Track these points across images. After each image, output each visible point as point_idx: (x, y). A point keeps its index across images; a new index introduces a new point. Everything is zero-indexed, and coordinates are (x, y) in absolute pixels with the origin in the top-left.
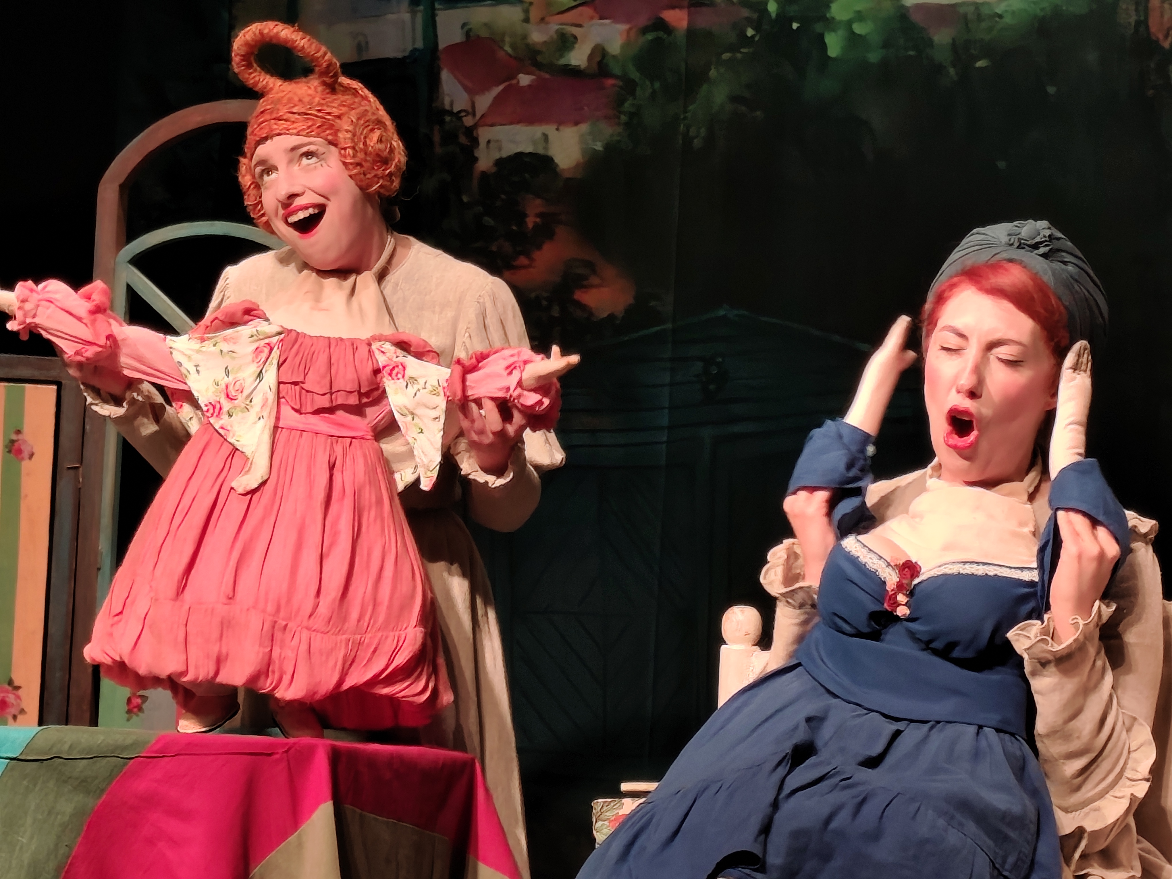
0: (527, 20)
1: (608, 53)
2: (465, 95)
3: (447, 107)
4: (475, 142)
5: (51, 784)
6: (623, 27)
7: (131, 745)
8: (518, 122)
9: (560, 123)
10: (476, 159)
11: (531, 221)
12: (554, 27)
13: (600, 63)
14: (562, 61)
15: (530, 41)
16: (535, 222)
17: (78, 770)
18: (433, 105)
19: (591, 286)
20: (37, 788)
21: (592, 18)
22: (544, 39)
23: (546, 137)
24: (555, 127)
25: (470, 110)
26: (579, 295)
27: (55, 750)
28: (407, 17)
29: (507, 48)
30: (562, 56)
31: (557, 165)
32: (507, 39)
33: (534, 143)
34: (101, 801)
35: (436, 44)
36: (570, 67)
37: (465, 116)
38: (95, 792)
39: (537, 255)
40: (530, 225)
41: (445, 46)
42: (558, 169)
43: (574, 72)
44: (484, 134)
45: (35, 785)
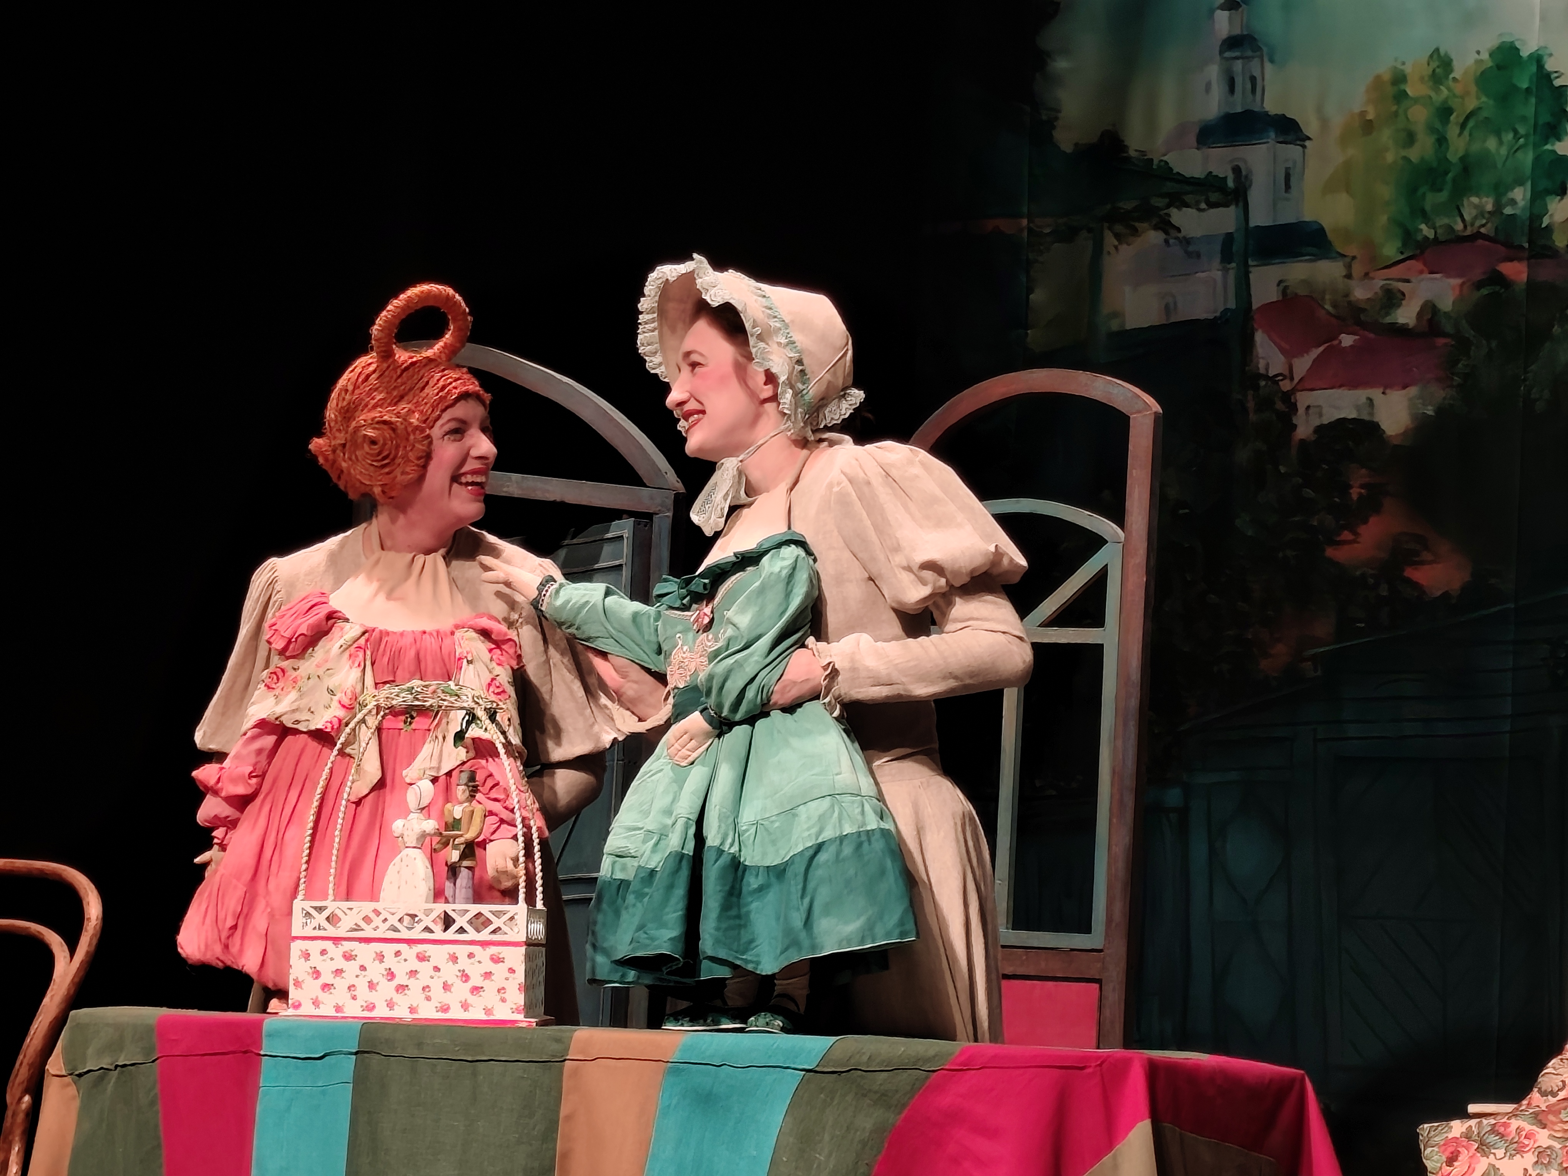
0: (1349, 276)
1: (1439, 310)
2: (1282, 358)
3: (1262, 371)
4: (1294, 408)
5: (849, 1098)
6: (1456, 282)
7: (934, 1057)
8: (1340, 386)
9: (1387, 387)
10: (1295, 427)
11: (1355, 493)
12: (1378, 283)
13: (1430, 321)
14: (1388, 320)
15: (1352, 298)
16: (1360, 494)
17: (879, 1083)
18: (1247, 368)
19: (1422, 563)
20: (835, 1102)
21: (1421, 272)
22: (1369, 296)
23: (1370, 400)
24: (1381, 390)
25: (1287, 373)
26: (1410, 573)
27: (852, 1061)
28: (1218, 275)
29: (1328, 307)
30: (1387, 314)
31: (1384, 431)
32: (1327, 297)
33: (1358, 408)
34: (903, 1115)
35: (1250, 303)
36: (1398, 325)
37: (1282, 380)
38: (896, 1106)
39: (1362, 529)
40: (1355, 497)
41: (1260, 305)
42: (1384, 436)
43: (1401, 331)
44: (1303, 399)
45: (832, 1099)
